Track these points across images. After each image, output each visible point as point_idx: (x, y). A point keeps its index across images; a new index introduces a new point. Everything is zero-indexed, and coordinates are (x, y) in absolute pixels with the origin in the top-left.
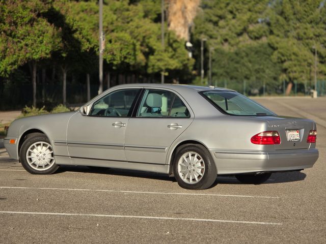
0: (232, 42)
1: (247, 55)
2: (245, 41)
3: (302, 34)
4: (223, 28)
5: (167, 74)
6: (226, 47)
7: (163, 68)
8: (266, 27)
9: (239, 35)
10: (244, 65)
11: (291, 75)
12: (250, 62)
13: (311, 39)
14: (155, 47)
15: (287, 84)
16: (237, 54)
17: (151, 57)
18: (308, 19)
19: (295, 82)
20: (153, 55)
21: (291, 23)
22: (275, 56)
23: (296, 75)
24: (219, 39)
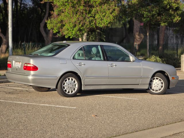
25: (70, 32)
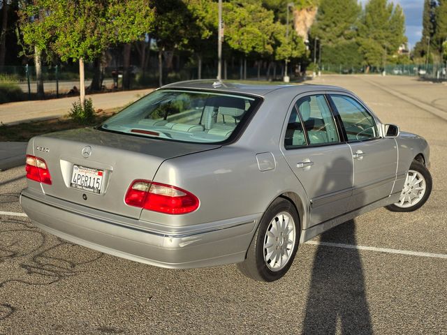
0: (334, 41)
1: (343, 49)
2: (342, 41)
3: (377, 36)
4: (328, 32)
5: (289, 61)
6: (330, 44)
7: (287, 56)
8: (355, 32)
9: (339, 36)
10: (340, 55)
11: (370, 61)
12: (344, 53)
13: (383, 39)
14: (281, 41)
15: (367, 66)
16: (336, 48)
17: (278, 49)
18: (382, 27)
19: (372, 66)
20: (279, 46)
21: (371, 29)
22: (360, 50)
23: (372, 61)
24: (326, 39)
25: (73, 51)
